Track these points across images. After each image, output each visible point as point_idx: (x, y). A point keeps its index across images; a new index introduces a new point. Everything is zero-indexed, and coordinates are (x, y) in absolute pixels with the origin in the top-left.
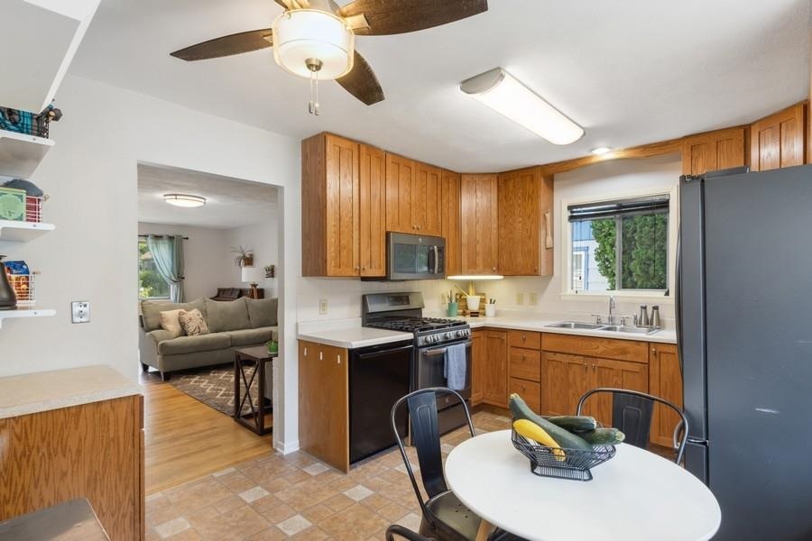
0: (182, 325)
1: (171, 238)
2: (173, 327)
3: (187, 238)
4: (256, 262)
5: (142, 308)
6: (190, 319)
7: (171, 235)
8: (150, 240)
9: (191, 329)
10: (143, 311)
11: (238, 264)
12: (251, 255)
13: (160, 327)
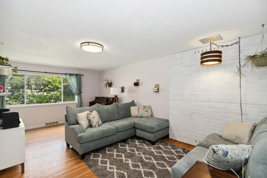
0: (90, 121)
1: (76, 75)
2: (84, 123)
3: (83, 75)
4: (113, 85)
5: (67, 111)
6: (94, 117)
7: (76, 74)
8: (68, 76)
9: (94, 124)
10: (67, 113)
11: (105, 86)
12: (111, 82)
13: (77, 123)
